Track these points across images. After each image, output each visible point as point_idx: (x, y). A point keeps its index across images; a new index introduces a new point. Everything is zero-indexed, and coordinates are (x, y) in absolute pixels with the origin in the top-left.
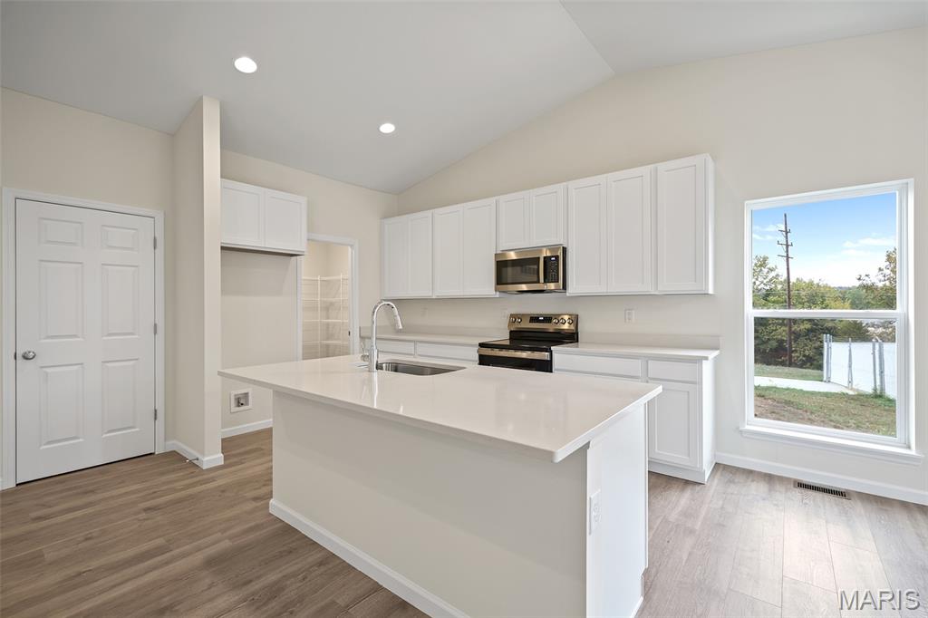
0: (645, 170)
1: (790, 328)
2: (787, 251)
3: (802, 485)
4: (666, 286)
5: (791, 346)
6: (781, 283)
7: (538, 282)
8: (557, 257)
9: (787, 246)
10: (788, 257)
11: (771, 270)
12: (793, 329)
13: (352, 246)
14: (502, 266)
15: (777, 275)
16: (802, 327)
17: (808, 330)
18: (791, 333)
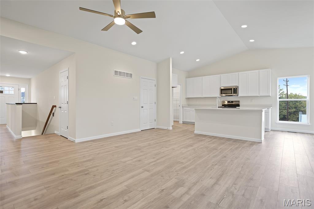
0: (257, 71)
1: (288, 111)
2: (287, 83)
3: (288, 132)
4: (261, 94)
5: (288, 117)
6: (285, 95)
7: (232, 93)
8: (236, 88)
9: (287, 81)
10: (287, 86)
11: (281, 90)
12: (289, 111)
13: (180, 85)
14: (222, 90)
15: (283, 92)
16: (292, 110)
17: (294, 111)
18: (288, 113)
